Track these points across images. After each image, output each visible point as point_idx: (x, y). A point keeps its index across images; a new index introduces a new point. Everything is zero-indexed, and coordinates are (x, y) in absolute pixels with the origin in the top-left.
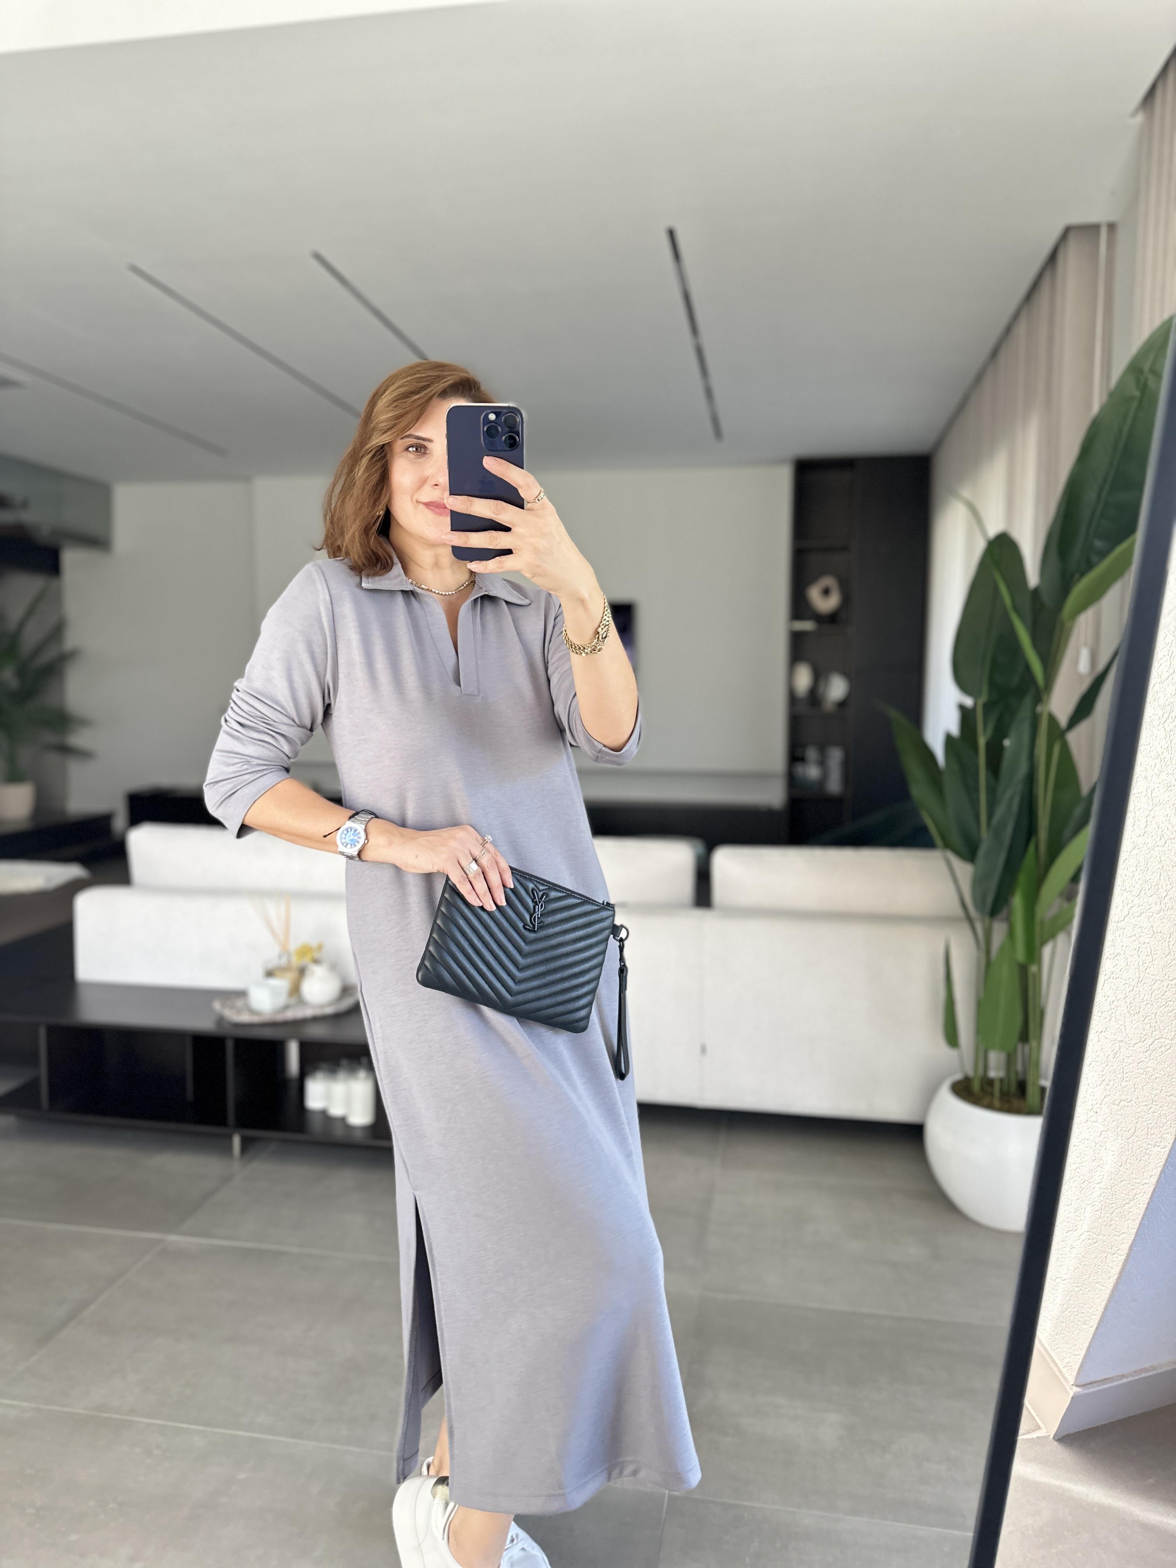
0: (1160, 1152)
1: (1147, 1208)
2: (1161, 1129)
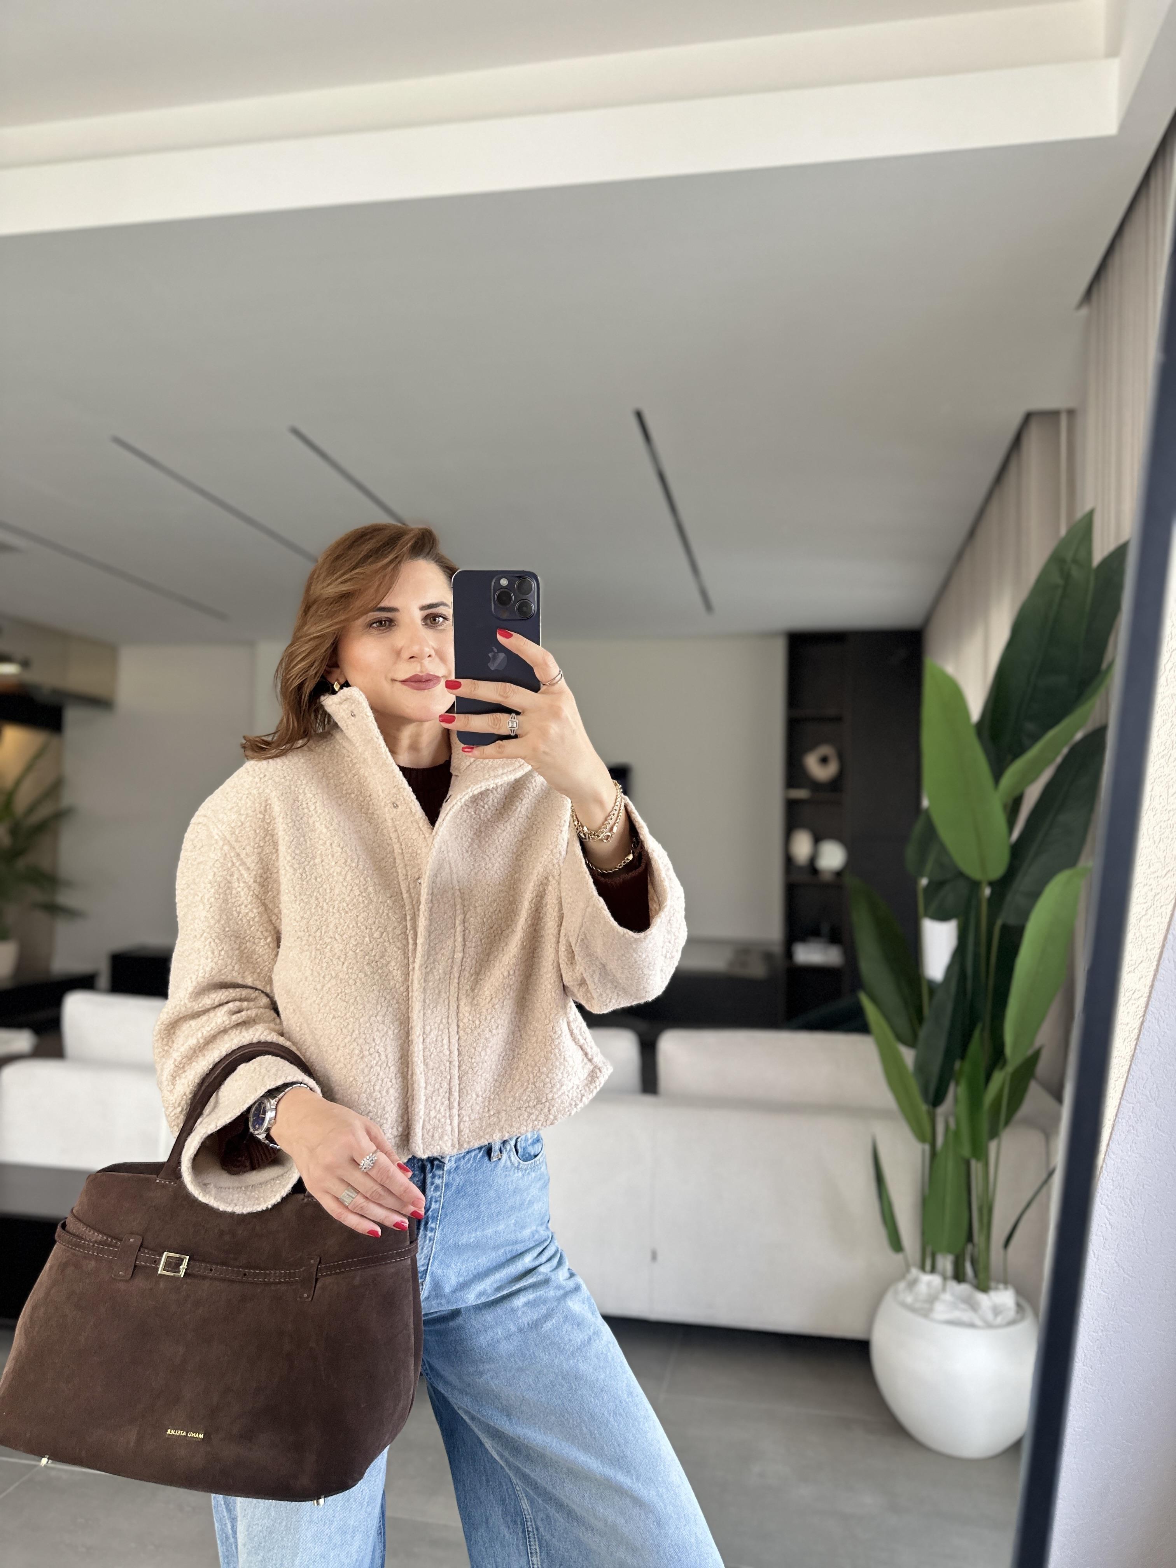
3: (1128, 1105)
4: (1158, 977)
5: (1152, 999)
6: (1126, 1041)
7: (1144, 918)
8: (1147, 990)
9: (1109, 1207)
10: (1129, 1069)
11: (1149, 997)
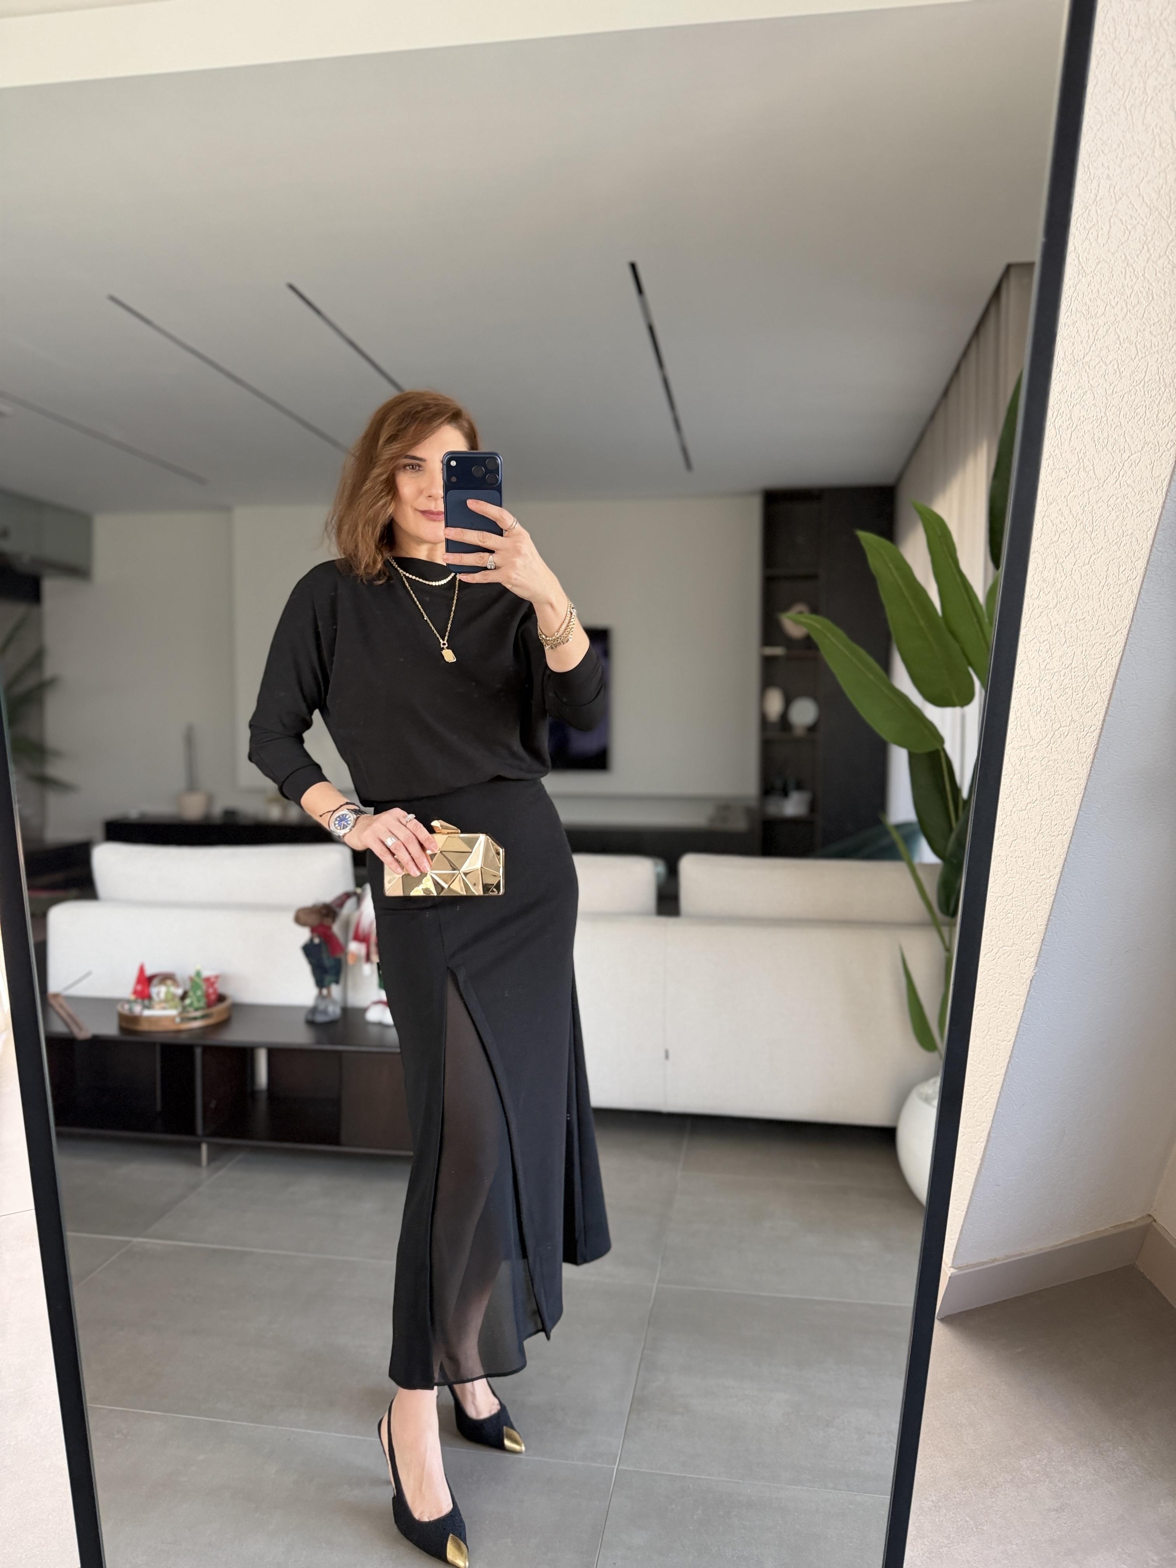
0: (1007, 1045)
1: (999, 1097)
2: (1007, 1026)
3: (1084, 815)
4: (1110, 712)
5: (1104, 731)
6: (1084, 765)
7: (1099, 669)
8: (1100, 722)
9: (1069, 897)
10: (1086, 786)
11: (1102, 729)
